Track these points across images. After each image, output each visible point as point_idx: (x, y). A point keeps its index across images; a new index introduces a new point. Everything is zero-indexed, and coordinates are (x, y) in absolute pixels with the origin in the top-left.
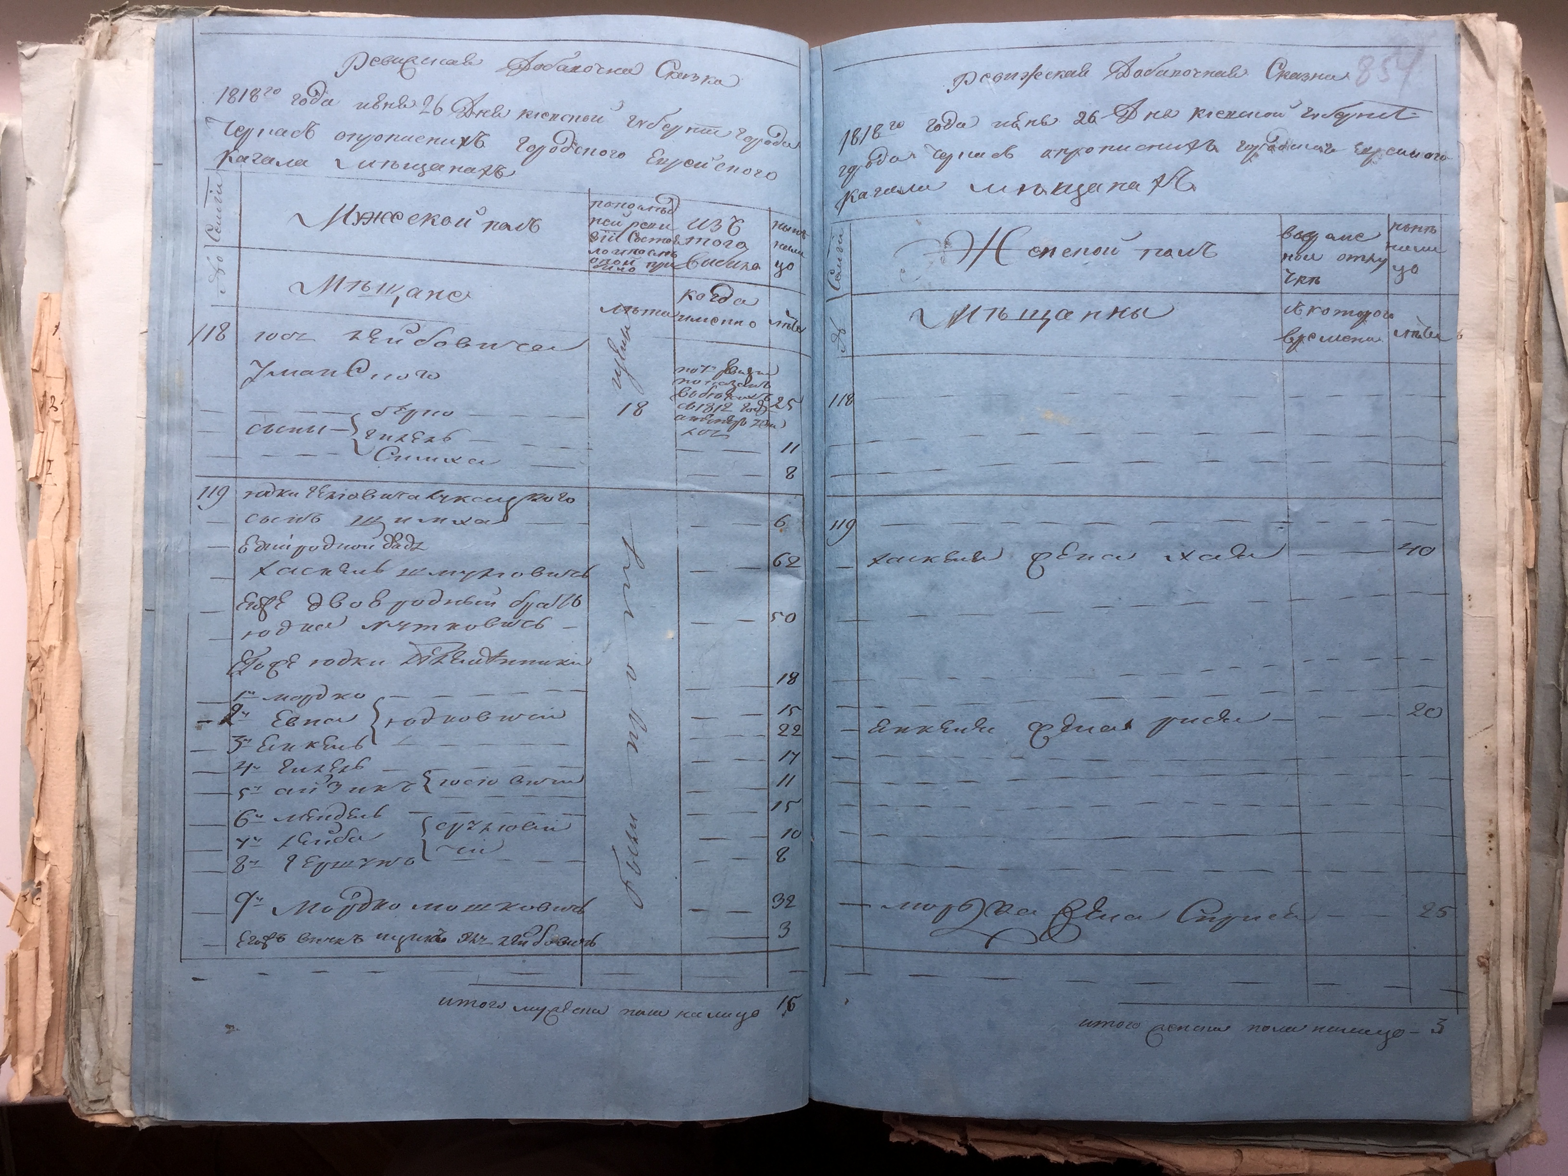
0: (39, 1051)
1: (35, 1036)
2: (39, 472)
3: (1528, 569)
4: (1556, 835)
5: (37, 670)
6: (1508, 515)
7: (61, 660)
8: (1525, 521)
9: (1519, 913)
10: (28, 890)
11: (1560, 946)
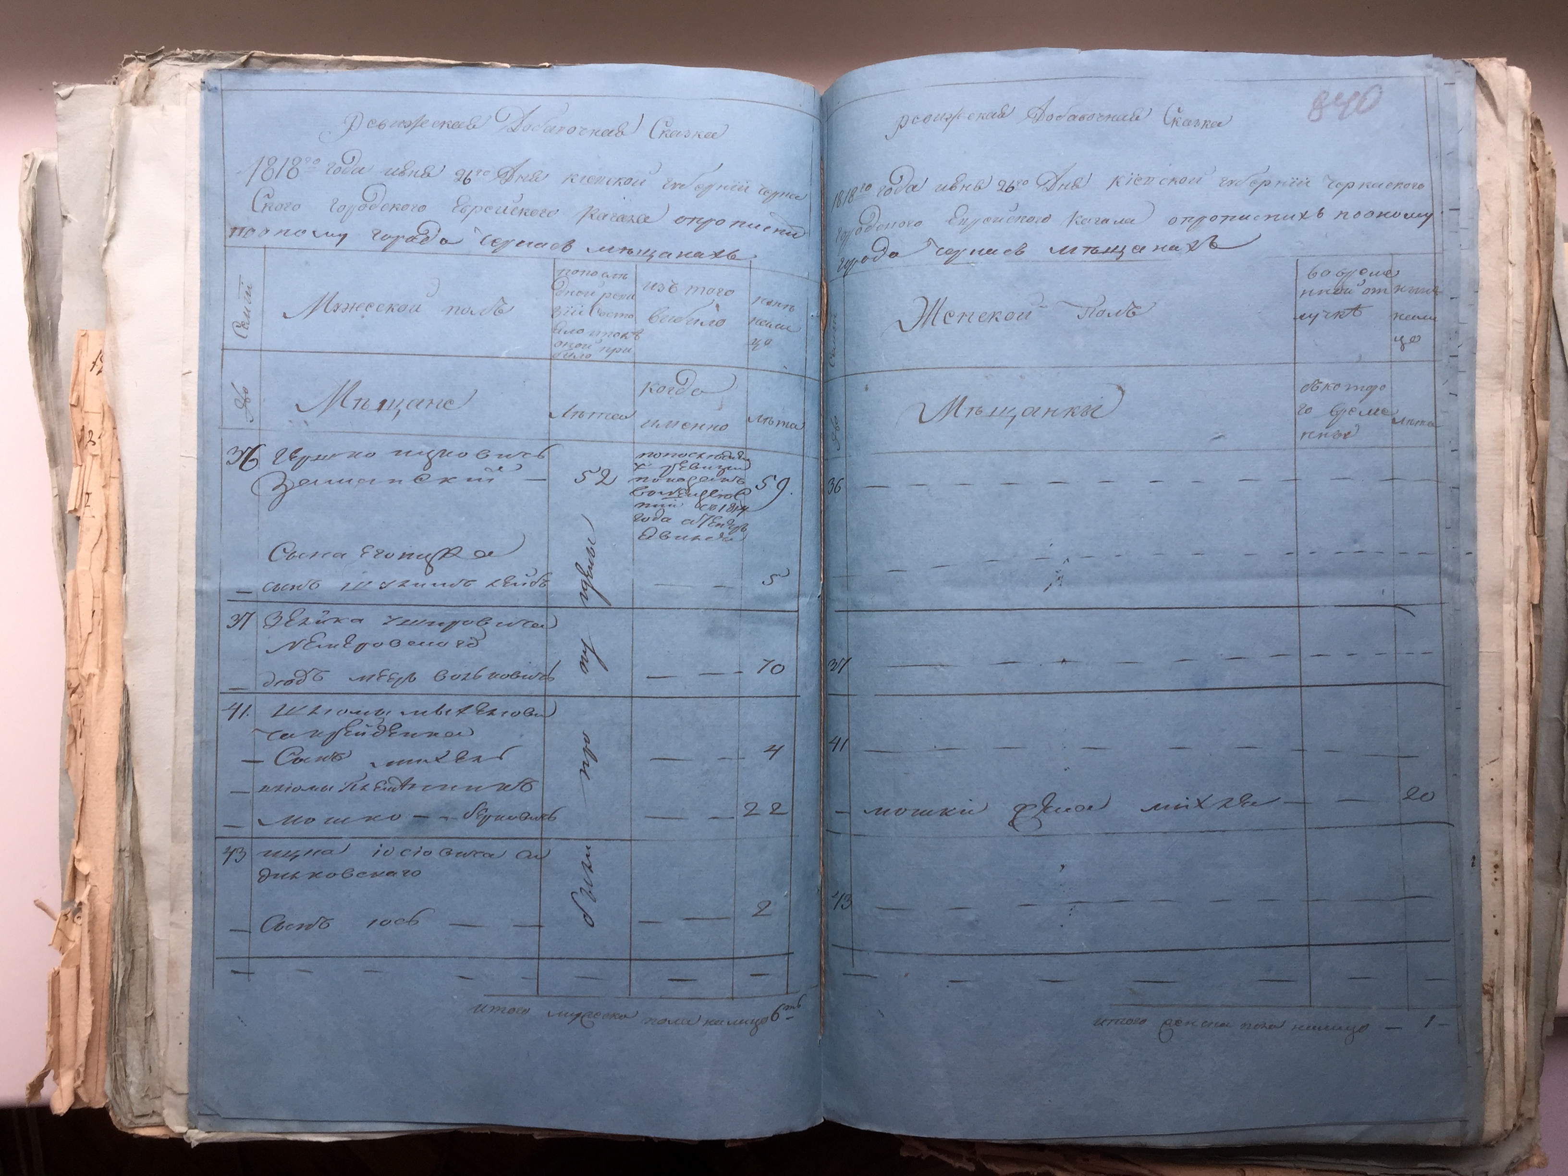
0: (80, 1066)
1: (76, 1051)
2: (78, 504)
3: (1534, 606)
4: (1558, 864)
5: (77, 696)
6: (1513, 553)
7: (100, 688)
8: (1530, 558)
9: (1521, 942)
10: (69, 909)
11: (1561, 976)
